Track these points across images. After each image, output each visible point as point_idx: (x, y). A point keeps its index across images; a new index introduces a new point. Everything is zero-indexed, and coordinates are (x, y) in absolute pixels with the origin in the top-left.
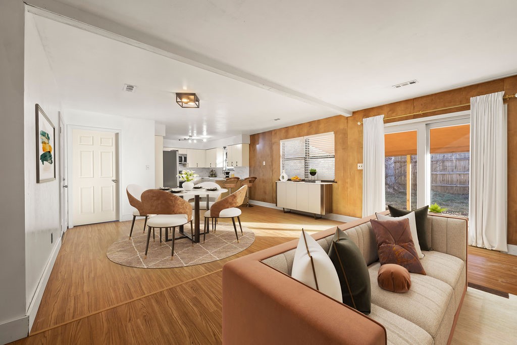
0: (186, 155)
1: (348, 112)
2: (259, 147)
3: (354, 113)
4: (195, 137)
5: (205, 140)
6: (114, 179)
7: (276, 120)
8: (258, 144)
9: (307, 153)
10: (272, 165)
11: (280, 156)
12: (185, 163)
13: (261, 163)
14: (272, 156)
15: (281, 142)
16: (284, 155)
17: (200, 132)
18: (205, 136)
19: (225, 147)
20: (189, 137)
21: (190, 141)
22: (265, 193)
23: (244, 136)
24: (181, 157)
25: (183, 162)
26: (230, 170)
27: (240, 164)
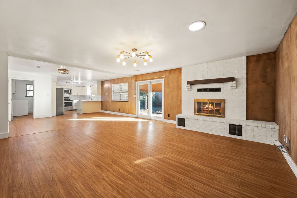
0: (71, 89)
1: (131, 76)
3: (133, 76)
4: (75, 81)
5: (79, 83)
9: (121, 91)
10: (109, 95)
11: (112, 91)
12: (71, 93)
13: (105, 94)
14: (109, 91)
15: (112, 85)
17: (77, 79)
18: (80, 81)
19: (91, 86)
21: (72, 83)
22: (106, 107)
23: (98, 82)
24: (68, 90)
25: (69, 93)
26: (93, 97)
27: (96, 94)
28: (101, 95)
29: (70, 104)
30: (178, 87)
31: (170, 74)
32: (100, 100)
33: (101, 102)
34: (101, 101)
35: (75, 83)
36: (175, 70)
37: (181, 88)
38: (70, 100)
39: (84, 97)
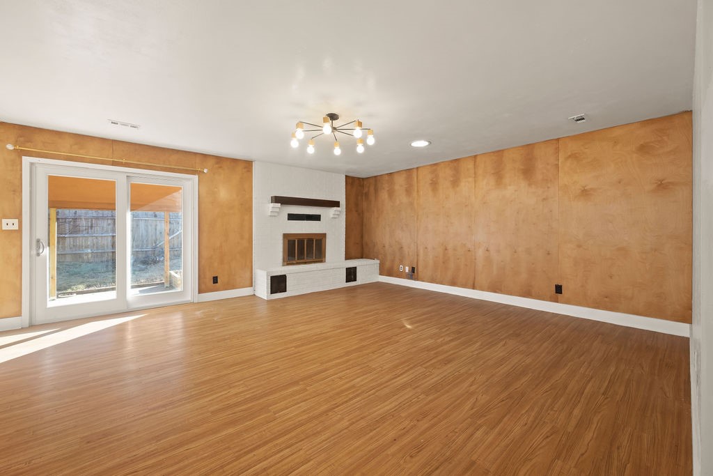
30: (242, 205)
31: (220, 167)
36: (235, 161)
37: (250, 210)
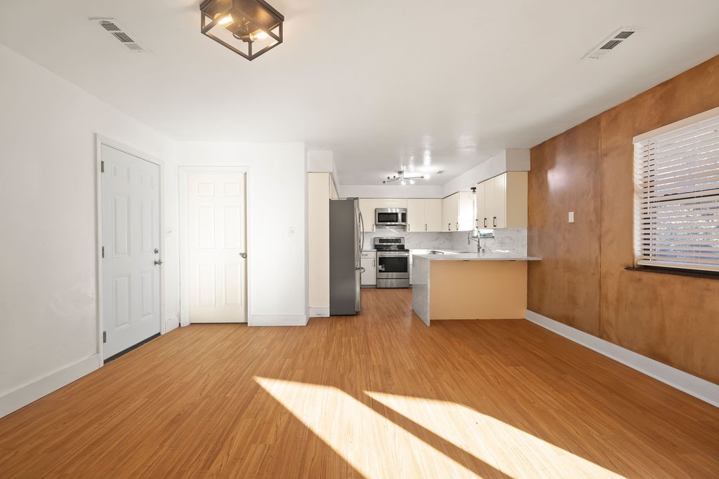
0: (406, 210)
2: (556, 178)
6: (243, 252)
7: (611, 45)
8: (552, 167)
10: (600, 220)
11: (632, 191)
12: (403, 224)
13: (561, 216)
15: (638, 145)
16: (649, 185)
19: (473, 189)
20: (397, 175)
22: (573, 300)
23: (511, 153)
24: (397, 214)
25: (400, 222)
26: (485, 236)
27: (502, 223)
28: (530, 228)
29: (401, 265)
32: (522, 254)
33: (531, 265)
34: (529, 263)
35: (412, 182)
38: (402, 248)
39: (450, 237)
